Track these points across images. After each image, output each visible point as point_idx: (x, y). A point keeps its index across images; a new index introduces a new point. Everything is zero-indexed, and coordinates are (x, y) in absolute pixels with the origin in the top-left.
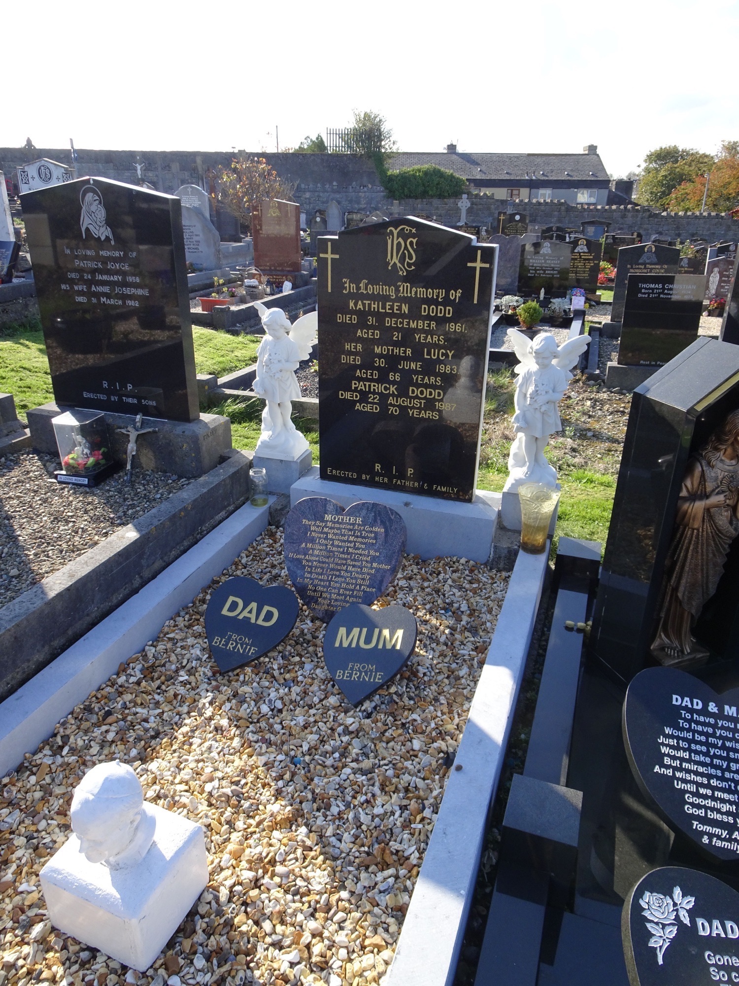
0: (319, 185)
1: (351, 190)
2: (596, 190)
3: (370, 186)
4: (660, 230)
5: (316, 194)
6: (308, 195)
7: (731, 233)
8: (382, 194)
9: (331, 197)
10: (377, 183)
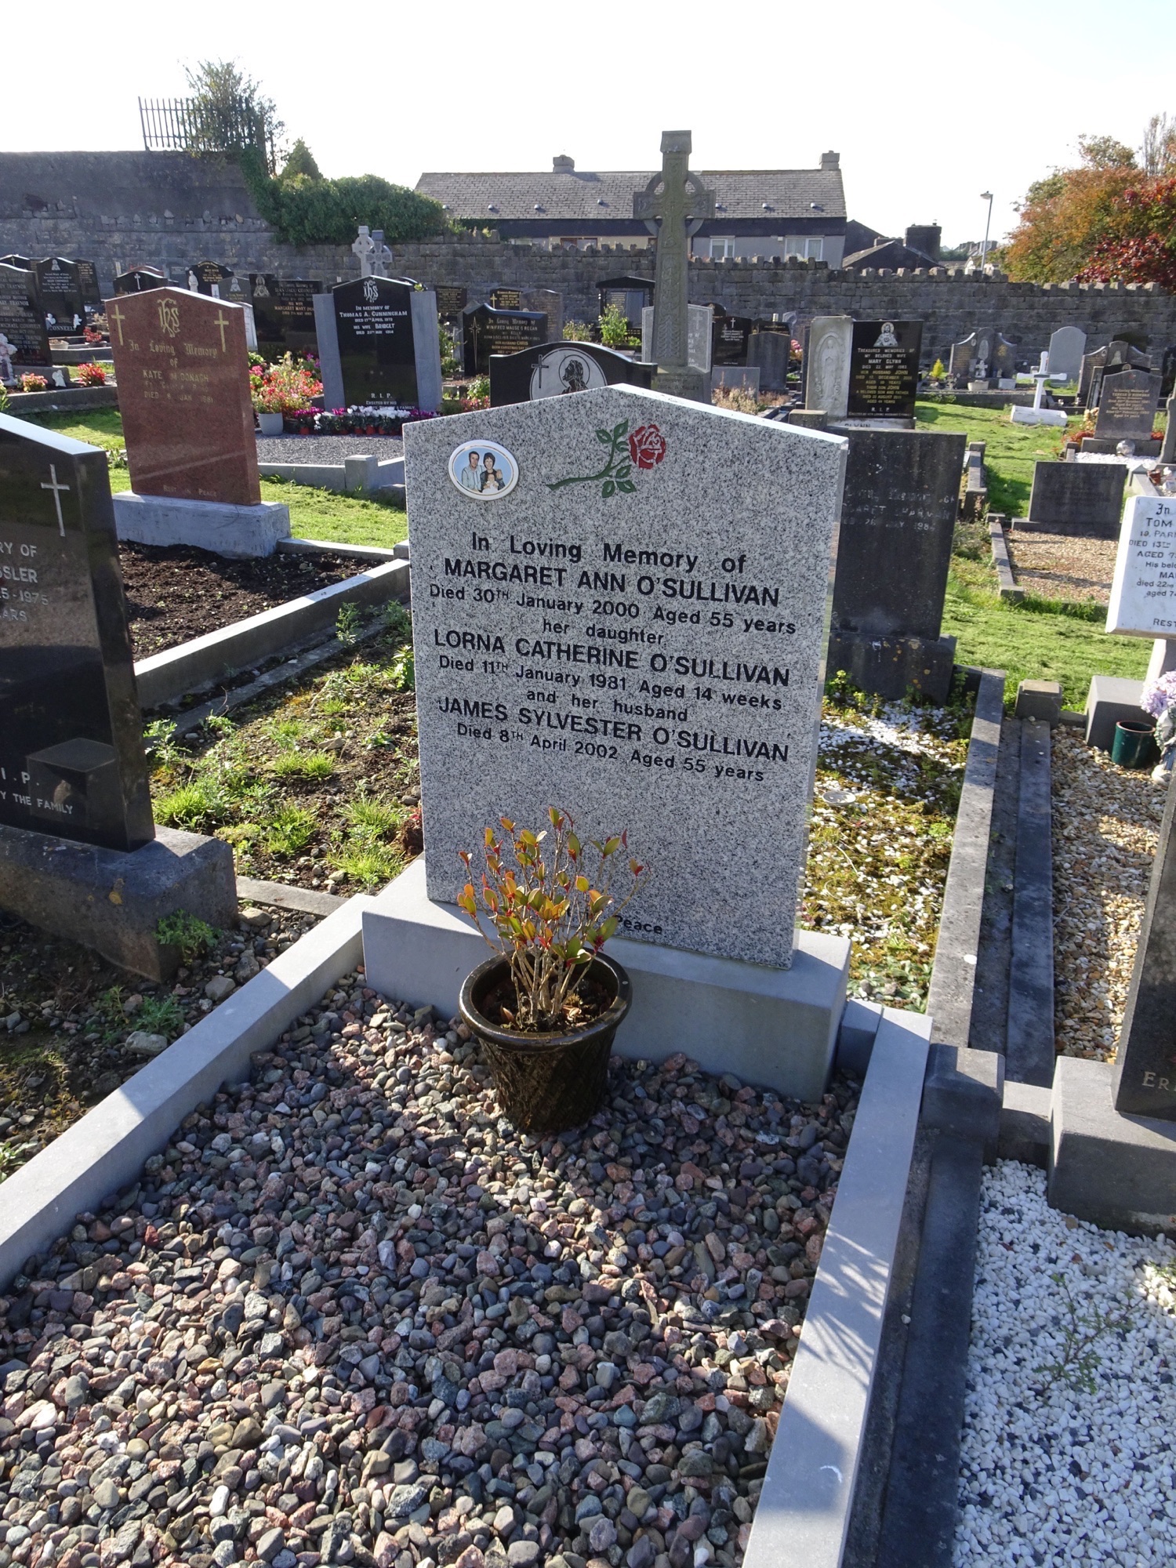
0: (137, 217)
1: (202, 227)
2: (820, 238)
3: (239, 219)
4: (855, 306)
5: (134, 236)
6: (117, 238)
7: (1008, 313)
8: (266, 234)
9: (164, 242)
10: (254, 212)
